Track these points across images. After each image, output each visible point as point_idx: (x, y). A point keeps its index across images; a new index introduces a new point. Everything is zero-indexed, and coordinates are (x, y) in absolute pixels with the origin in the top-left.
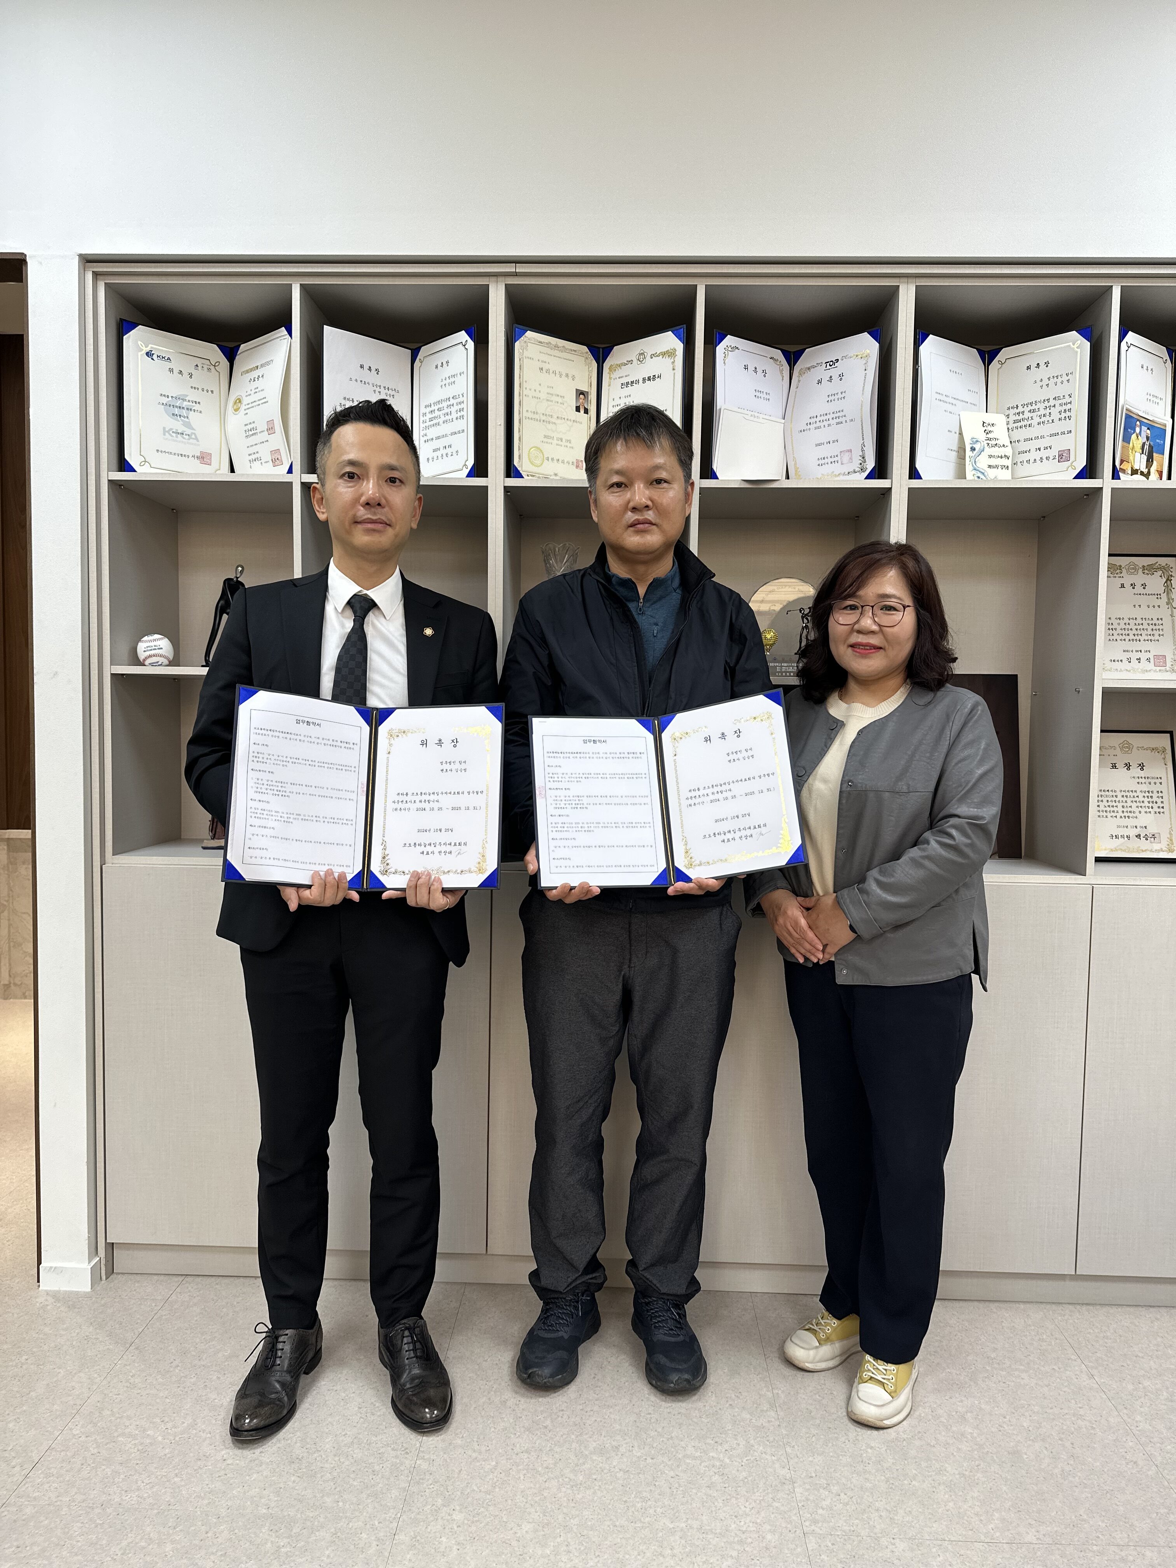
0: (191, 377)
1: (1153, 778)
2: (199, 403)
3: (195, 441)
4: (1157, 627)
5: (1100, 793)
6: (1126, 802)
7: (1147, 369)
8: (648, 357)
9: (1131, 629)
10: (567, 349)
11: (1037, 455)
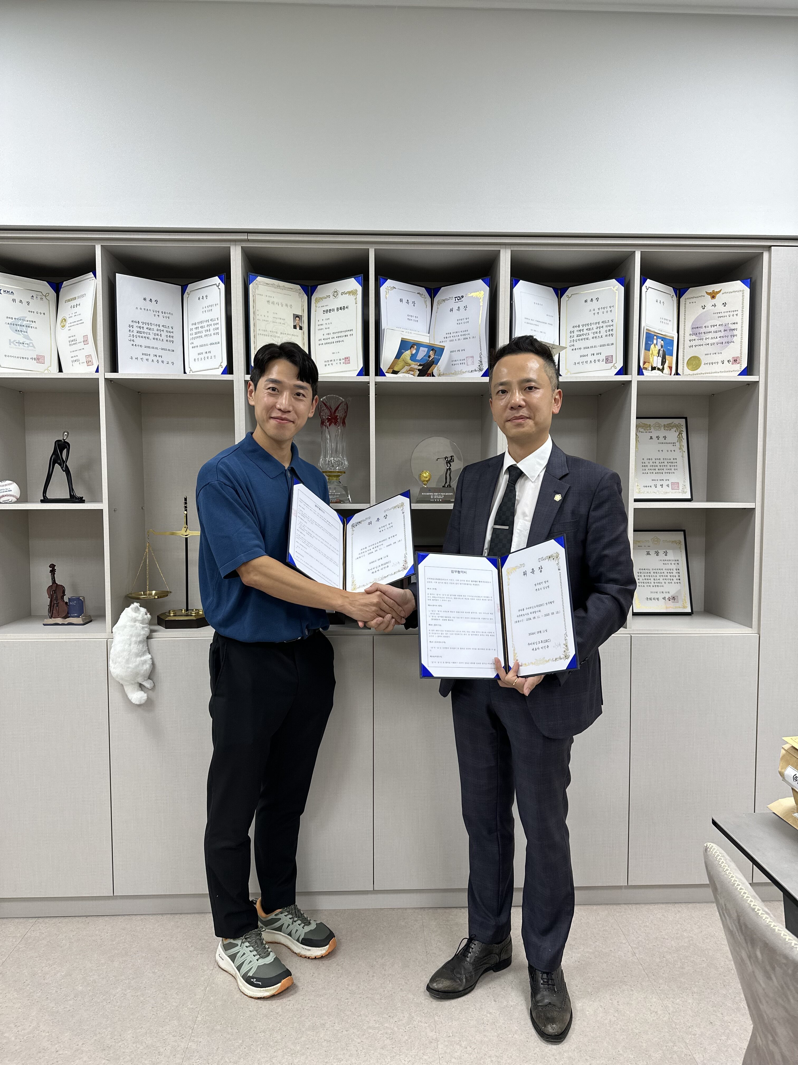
0: (28, 304)
1: (673, 561)
2: (35, 322)
3: (32, 348)
4: (673, 464)
5: (639, 571)
6: (656, 576)
7: (660, 303)
8: (340, 294)
9: (657, 466)
10: (286, 288)
11: (593, 358)
